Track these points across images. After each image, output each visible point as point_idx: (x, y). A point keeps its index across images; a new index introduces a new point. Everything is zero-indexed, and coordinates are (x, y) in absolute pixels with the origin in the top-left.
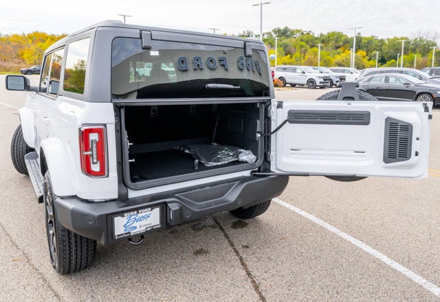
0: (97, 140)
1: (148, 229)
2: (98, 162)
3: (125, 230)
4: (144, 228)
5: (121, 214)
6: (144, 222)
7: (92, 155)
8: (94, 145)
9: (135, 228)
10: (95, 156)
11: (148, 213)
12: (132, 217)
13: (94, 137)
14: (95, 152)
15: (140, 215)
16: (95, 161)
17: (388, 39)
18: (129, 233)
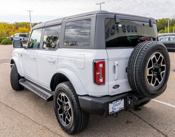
0: (102, 67)
1: (120, 109)
2: (102, 78)
3: (112, 110)
4: (118, 109)
5: (111, 102)
6: (119, 106)
7: (100, 74)
8: (101, 70)
9: (116, 109)
10: (101, 75)
11: (120, 102)
12: (115, 104)
13: (101, 65)
14: (101, 73)
15: (117, 103)
16: (101, 77)
17: (159, 20)
18: (114, 111)
